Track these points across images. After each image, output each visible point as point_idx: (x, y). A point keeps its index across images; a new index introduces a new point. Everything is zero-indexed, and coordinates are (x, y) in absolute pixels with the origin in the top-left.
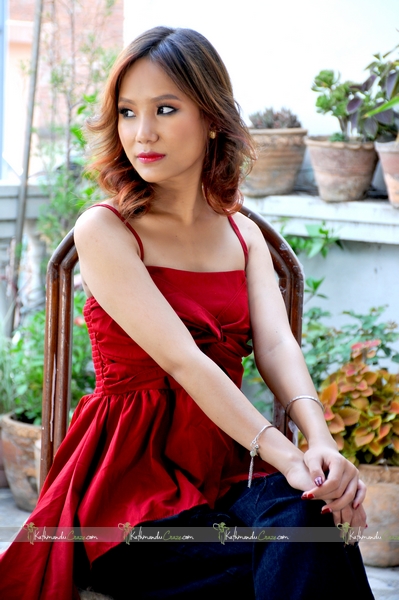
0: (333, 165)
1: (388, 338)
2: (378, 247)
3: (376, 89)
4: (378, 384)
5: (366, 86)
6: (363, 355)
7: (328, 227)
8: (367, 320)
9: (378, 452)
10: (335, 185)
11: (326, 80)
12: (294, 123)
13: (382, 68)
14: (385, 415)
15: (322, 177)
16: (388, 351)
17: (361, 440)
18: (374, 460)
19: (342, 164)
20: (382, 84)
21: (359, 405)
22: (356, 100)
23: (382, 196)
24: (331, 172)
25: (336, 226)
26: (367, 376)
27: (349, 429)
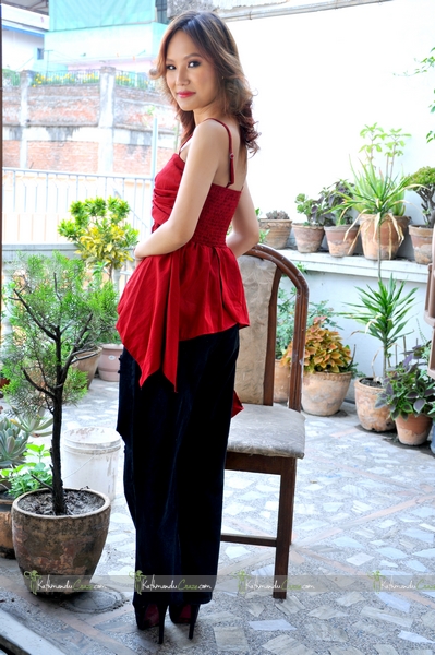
0: (305, 236)
1: (329, 315)
2: (324, 273)
3: (324, 203)
4: (325, 336)
5: (320, 201)
6: (319, 323)
7: (302, 264)
8: (319, 306)
9: (324, 366)
10: (305, 246)
11: (301, 198)
12: (286, 217)
13: (326, 194)
14: (328, 350)
15: (299, 242)
16: (328, 321)
17: (317, 361)
18: (322, 370)
19: (308, 236)
20: (327, 200)
21: (316, 345)
22: (315, 207)
23: (327, 251)
24: (303, 239)
25: (305, 264)
26: (320, 332)
27: (312, 357)
